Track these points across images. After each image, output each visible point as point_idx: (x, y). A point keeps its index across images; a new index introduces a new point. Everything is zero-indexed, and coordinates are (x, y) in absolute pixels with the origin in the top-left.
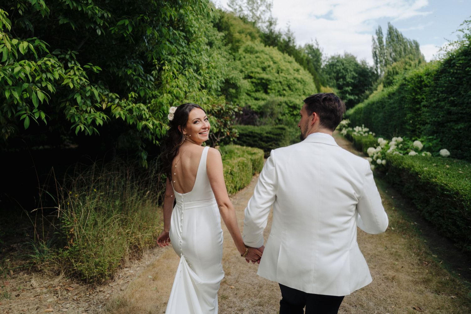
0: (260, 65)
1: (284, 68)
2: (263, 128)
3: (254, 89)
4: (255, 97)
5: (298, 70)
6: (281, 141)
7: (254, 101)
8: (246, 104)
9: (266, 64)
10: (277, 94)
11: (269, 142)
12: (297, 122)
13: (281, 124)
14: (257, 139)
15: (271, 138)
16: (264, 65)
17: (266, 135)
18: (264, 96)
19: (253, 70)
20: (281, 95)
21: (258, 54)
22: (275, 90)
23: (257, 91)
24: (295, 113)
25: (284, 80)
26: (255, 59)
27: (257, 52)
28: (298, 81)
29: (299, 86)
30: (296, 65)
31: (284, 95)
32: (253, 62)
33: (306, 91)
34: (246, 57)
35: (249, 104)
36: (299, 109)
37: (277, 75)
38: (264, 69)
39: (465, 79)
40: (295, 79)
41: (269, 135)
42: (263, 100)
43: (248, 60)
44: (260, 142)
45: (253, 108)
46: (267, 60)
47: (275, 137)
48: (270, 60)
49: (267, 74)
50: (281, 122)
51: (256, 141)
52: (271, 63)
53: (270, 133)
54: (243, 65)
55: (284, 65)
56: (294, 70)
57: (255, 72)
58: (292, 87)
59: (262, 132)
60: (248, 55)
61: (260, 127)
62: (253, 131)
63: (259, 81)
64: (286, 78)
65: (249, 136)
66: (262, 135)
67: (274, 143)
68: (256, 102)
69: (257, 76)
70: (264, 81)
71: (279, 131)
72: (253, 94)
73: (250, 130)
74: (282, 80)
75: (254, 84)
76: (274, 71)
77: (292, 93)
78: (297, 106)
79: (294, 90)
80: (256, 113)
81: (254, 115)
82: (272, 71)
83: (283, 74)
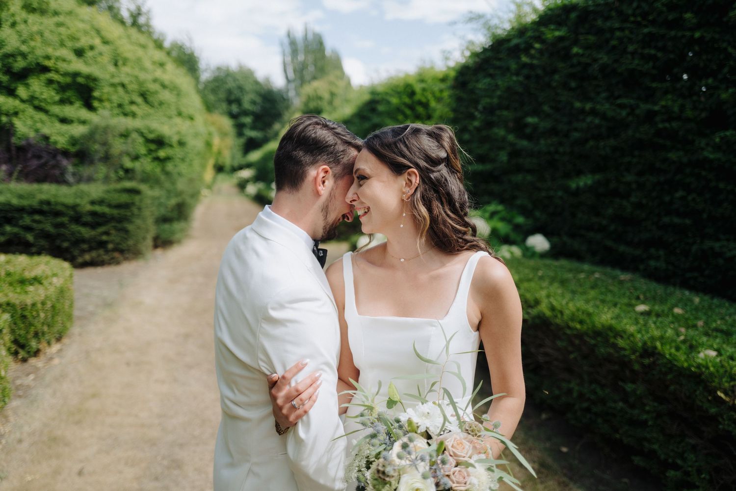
0: (69, 44)
1: (128, 55)
2: (82, 192)
3: (57, 98)
4: (61, 115)
5: (162, 65)
6: (130, 222)
7: (58, 125)
8: (37, 131)
9: (84, 42)
10: (116, 111)
11: (99, 225)
12: (167, 174)
13: (131, 179)
14: (65, 220)
15: (103, 215)
16: (78, 45)
17: (89, 208)
18: (84, 114)
19: (50, 51)
20: (125, 115)
21: (61, 19)
22: (109, 100)
23: (62, 102)
24: (162, 154)
25: (131, 82)
26: (53, 27)
27: (56, 13)
28: (164, 86)
29: (166, 95)
30: (159, 55)
31: (134, 115)
32: (47, 34)
33: (183, 109)
34: (30, 21)
35: (46, 131)
36: (171, 146)
37: (112, 69)
38: (79, 53)
39: (557, 77)
40: (155, 80)
41: (97, 208)
42: (83, 122)
43: (35, 28)
44: (74, 227)
45: (56, 143)
46: (86, 33)
47: (115, 212)
48: (93, 33)
49: (86, 63)
50: (130, 175)
51: (62, 225)
52: (97, 42)
53: (101, 202)
54: (22, 39)
55: (127, 49)
56: (154, 63)
57: (57, 59)
58: (151, 99)
59: (78, 201)
60: (32, 18)
61: (74, 189)
62: (53, 200)
63: (68, 80)
64: (137, 77)
65: (40, 212)
66: (79, 209)
67: (115, 228)
68: (65, 128)
69: (63, 67)
70: (80, 80)
71: (124, 198)
72: (56, 109)
73: (44, 197)
74: (126, 81)
75: (55, 86)
76: (106, 59)
77: (151, 111)
78: (167, 141)
79: (156, 104)
80: (65, 153)
81: (59, 157)
82: (99, 59)
83: (126, 69)
